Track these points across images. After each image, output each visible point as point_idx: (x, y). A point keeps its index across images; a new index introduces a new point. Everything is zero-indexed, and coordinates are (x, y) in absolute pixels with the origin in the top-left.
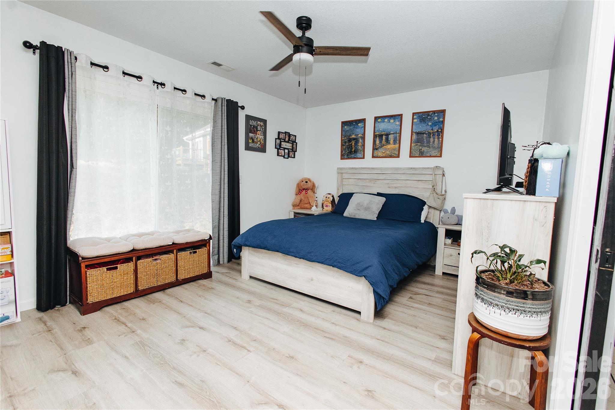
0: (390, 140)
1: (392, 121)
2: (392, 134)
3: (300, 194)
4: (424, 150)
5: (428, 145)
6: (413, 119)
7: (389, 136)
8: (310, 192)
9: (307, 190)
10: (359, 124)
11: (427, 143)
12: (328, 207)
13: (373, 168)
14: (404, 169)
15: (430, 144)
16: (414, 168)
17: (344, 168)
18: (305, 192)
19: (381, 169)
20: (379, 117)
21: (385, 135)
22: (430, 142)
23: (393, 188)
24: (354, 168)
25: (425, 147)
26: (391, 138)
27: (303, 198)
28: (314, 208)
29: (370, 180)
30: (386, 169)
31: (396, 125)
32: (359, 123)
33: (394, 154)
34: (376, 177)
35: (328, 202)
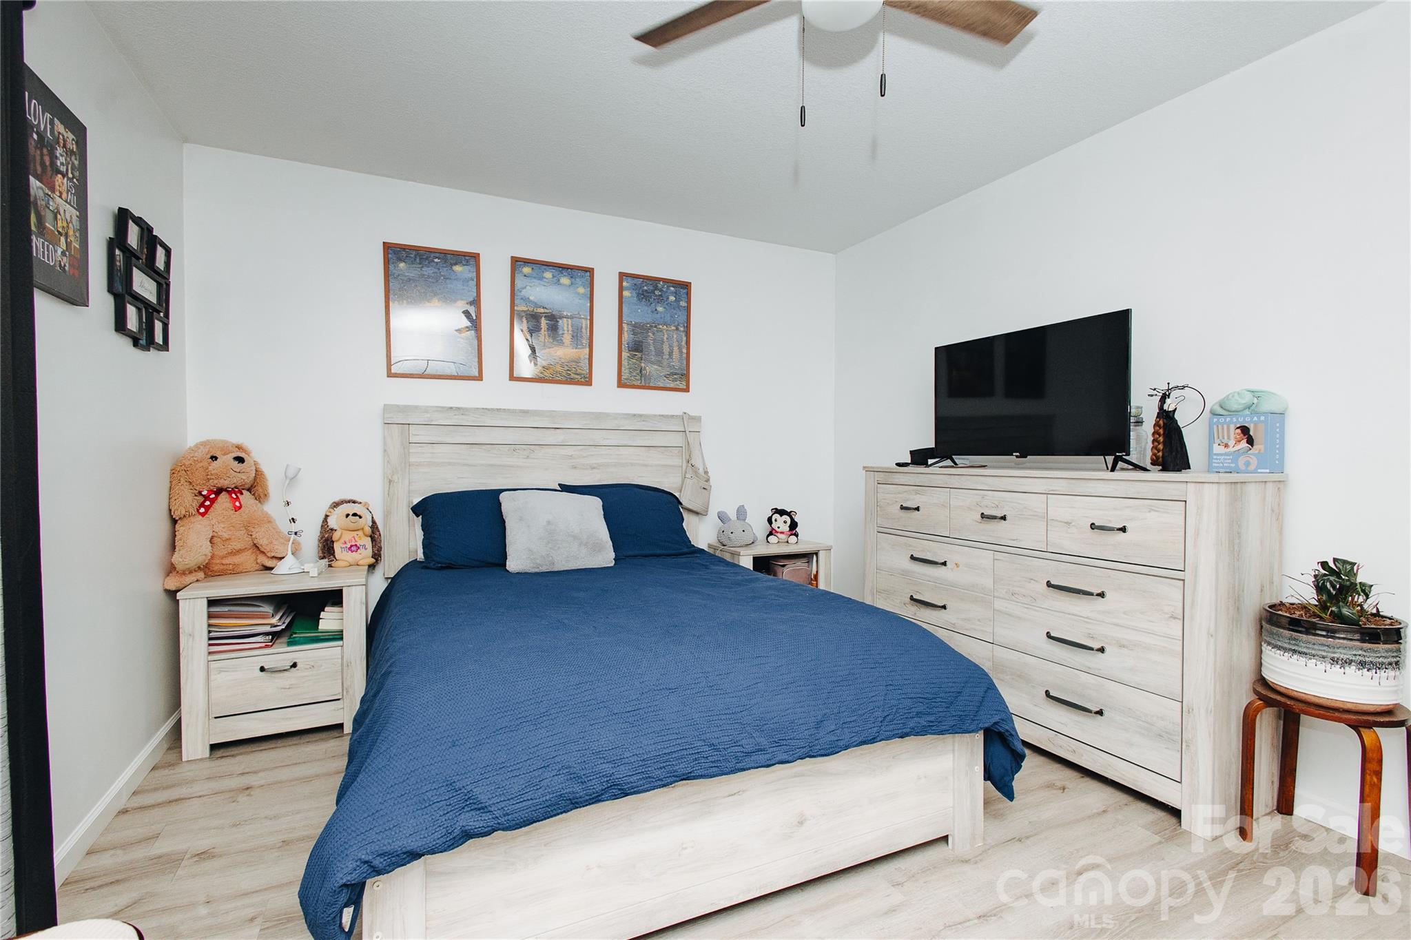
0: (563, 334)
1: (565, 281)
2: (567, 317)
3: (203, 515)
4: (650, 372)
5: (659, 361)
6: (621, 289)
7: (558, 322)
8: (246, 498)
9: (235, 491)
10: (457, 268)
11: (657, 355)
12: (361, 551)
13: (525, 412)
14: (616, 416)
15: (662, 358)
16: (641, 416)
17: (416, 407)
18: (230, 505)
19: (551, 414)
20: (527, 262)
21: (545, 317)
22: (663, 353)
23: (586, 469)
24: (459, 408)
25: (653, 363)
26: (565, 328)
27: (219, 529)
28: (287, 566)
29: (514, 447)
30: (567, 415)
31: (579, 294)
32: (456, 264)
33: (578, 374)
34: (534, 437)
35: (360, 533)
